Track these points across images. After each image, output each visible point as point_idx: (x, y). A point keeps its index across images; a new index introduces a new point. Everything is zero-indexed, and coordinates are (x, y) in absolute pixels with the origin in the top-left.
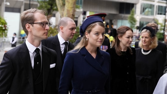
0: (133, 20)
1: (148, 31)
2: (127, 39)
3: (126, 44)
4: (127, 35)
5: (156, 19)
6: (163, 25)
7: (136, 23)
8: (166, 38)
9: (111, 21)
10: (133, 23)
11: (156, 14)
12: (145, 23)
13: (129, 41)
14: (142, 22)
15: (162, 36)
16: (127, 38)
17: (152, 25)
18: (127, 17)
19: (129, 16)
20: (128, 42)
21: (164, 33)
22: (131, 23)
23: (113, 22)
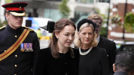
0: (65, 10)
1: (91, 25)
2: (65, 37)
3: (63, 44)
4: (66, 32)
5: (97, 8)
6: (107, 16)
7: (69, 14)
8: (110, 33)
9: (35, 10)
10: (66, 13)
11: (97, 1)
12: (81, 14)
13: (67, 39)
14: (77, 13)
15: (104, 32)
16: (65, 35)
17: (95, 17)
18: (57, 5)
19: (59, 3)
20: (66, 41)
21: (107, 28)
22: (63, 13)
23: (38, 12)
